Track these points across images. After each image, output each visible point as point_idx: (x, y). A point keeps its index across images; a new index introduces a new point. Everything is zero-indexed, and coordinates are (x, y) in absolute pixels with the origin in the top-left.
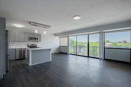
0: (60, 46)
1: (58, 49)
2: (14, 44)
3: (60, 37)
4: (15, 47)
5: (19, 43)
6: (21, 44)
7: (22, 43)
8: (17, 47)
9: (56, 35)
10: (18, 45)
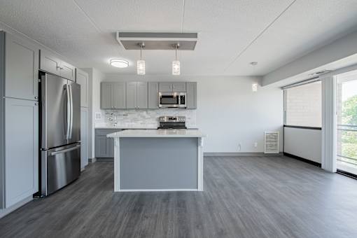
0: (282, 124)
1: (271, 138)
2: (127, 115)
3: (282, 88)
4: (130, 124)
5: (139, 115)
6: (144, 117)
7: (145, 113)
8: (133, 123)
9: (261, 79)
10: (135, 120)
